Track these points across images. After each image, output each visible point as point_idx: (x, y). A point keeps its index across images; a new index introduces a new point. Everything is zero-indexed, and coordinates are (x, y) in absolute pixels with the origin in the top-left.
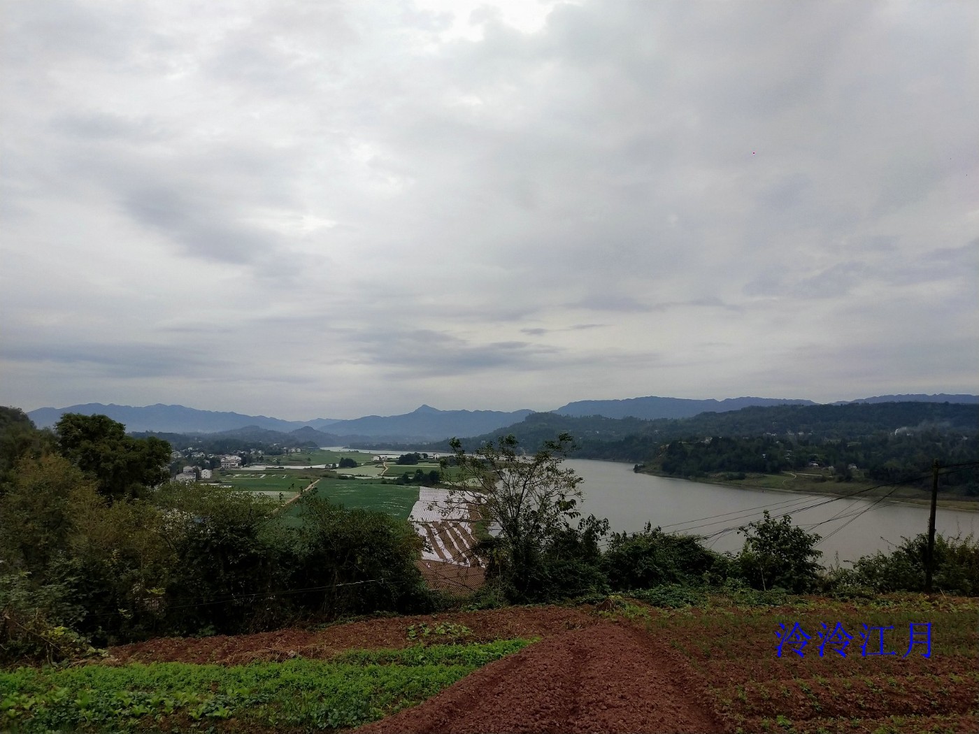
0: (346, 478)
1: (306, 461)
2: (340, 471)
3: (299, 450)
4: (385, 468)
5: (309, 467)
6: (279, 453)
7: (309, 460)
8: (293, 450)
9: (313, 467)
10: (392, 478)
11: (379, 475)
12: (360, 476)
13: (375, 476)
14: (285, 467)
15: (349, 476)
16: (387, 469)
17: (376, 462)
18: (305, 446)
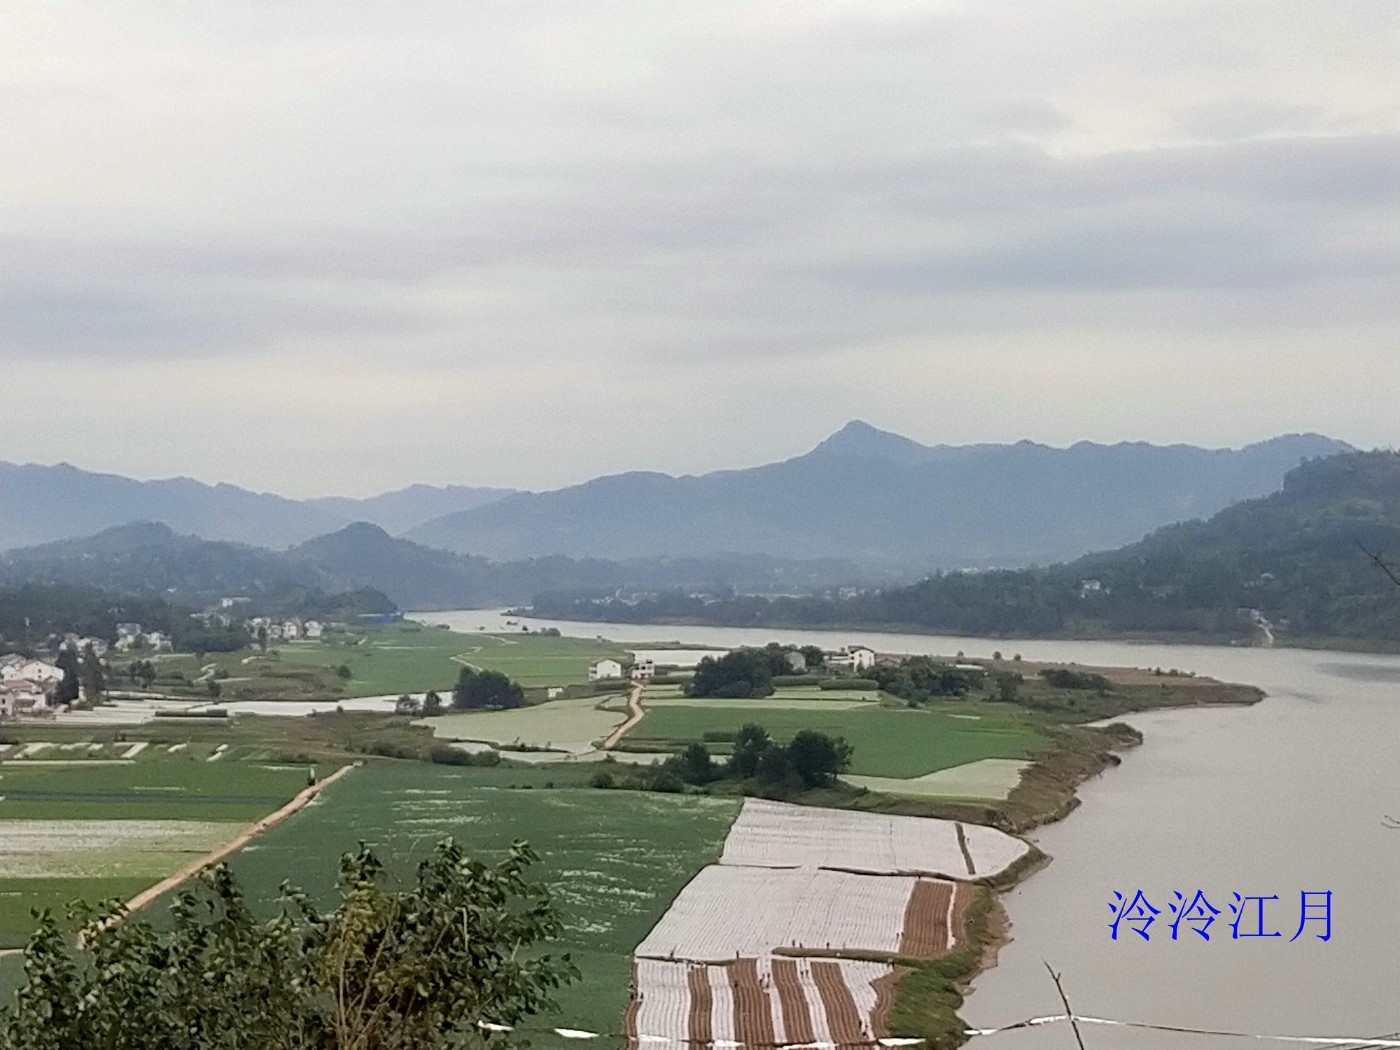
0: (460, 760)
1: (330, 679)
2: (445, 729)
3: (315, 629)
4: (631, 714)
5: (331, 707)
6: (230, 642)
7: (344, 673)
8: (291, 630)
9: (348, 705)
10: (645, 760)
11: (599, 746)
12: (523, 749)
13: (583, 751)
14: (233, 708)
15: (474, 750)
16: (639, 715)
17: (606, 687)
18: (344, 612)
